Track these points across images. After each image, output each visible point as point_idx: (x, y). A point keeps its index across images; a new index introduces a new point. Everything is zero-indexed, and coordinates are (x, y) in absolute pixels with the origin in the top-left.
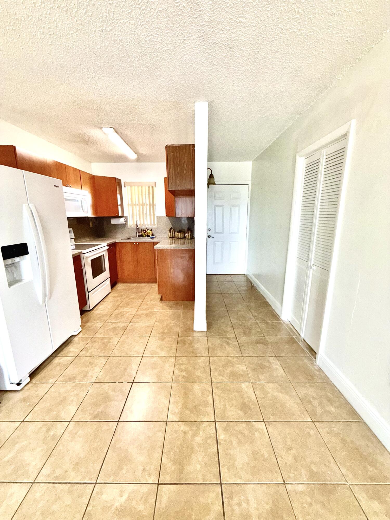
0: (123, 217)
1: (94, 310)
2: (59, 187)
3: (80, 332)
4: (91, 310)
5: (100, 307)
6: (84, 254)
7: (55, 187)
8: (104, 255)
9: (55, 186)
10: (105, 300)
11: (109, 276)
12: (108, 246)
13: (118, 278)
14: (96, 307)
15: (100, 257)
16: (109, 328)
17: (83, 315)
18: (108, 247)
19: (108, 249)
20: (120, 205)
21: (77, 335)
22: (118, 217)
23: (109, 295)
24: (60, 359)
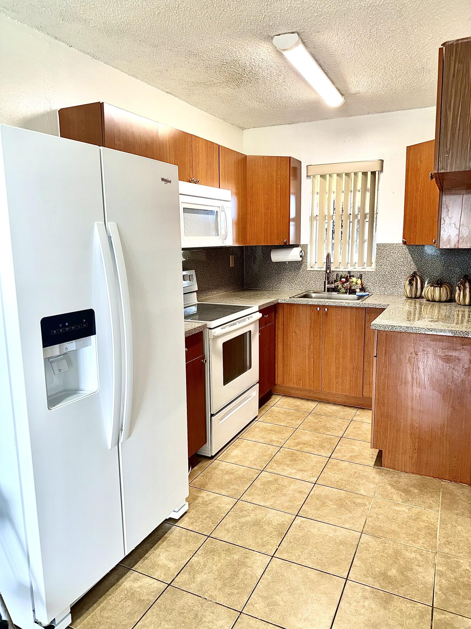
0: (296, 246)
1: (220, 457)
2: (170, 182)
3: (186, 513)
4: (212, 457)
5: (234, 452)
6: (210, 329)
7: (163, 182)
8: (250, 331)
9: (163, 179)
12: (260, 311)
13: (275, 384)
14: (225, 452)
15: (243, 336)
16: (248, 519)
17: (196, 468)
18: (259, 315)
19: (260, 320)
20: (294, 220)
21: (179, 519)
22: (287, 246)
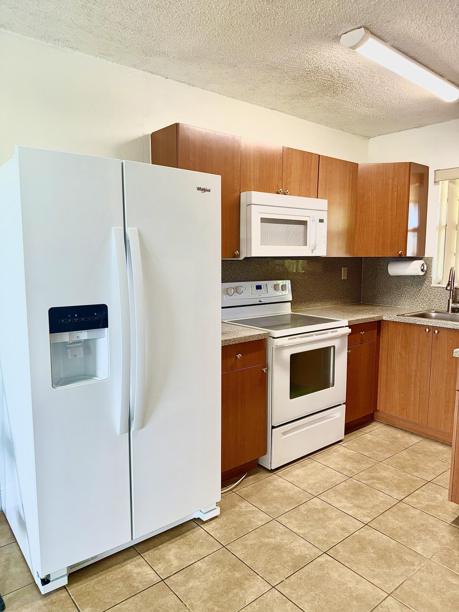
0: (417, 258)
1: (280, 473)
2: (209, 191)
3: (216, 517)
4: (272, 471)
5: (298, 471)
6: (274, 338)
7: (200, 192)
8: (334, 347)
9: (199, 189)
10: (318, 456)
11: (343, 397)
12: (350, 326)
13: (376, 410)
14: (287, 469)
15: (326, 351)
16: (272, 541)
17: (251, 477)
18: (349, 330)
19: (350, 335)
20: (414, 230)
21: (207, 522)
22: (403, 259)
23: (335, 447)
24: (139, 565)
